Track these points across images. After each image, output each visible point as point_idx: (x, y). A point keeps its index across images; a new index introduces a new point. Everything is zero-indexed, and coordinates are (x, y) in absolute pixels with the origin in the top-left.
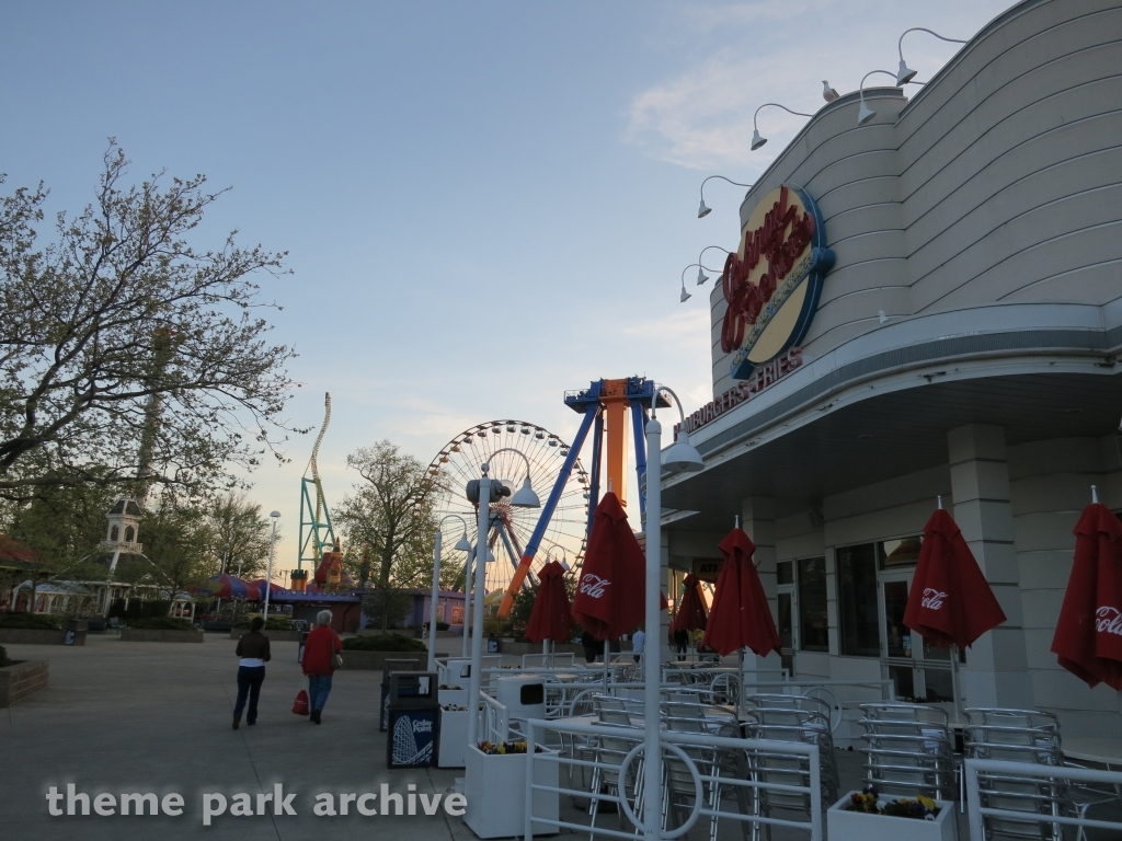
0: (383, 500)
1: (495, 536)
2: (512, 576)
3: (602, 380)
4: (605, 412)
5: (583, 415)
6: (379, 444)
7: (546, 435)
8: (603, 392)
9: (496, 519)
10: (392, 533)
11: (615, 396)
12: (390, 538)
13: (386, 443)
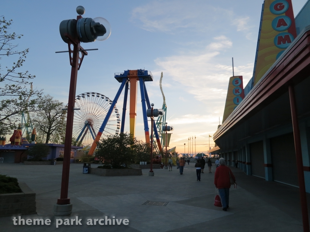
0: (47, 115)
1: (87, 130)
2: (93, 142)
3: (128, 70)
4: (129, 82)
5: (121, 83)
6: (46, 96)
7: (105, 97)
8: (129, 74)
9: (88, 124)
10: (50, 127)
11: (133, 75)
12: (49, 129)
13: (48, 95)
